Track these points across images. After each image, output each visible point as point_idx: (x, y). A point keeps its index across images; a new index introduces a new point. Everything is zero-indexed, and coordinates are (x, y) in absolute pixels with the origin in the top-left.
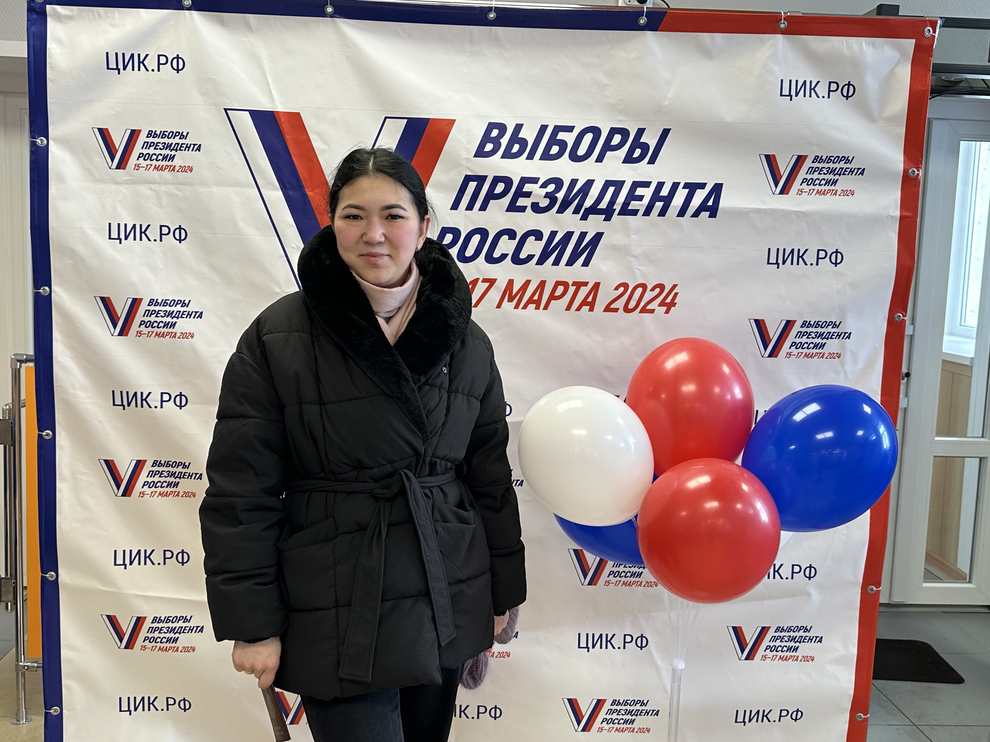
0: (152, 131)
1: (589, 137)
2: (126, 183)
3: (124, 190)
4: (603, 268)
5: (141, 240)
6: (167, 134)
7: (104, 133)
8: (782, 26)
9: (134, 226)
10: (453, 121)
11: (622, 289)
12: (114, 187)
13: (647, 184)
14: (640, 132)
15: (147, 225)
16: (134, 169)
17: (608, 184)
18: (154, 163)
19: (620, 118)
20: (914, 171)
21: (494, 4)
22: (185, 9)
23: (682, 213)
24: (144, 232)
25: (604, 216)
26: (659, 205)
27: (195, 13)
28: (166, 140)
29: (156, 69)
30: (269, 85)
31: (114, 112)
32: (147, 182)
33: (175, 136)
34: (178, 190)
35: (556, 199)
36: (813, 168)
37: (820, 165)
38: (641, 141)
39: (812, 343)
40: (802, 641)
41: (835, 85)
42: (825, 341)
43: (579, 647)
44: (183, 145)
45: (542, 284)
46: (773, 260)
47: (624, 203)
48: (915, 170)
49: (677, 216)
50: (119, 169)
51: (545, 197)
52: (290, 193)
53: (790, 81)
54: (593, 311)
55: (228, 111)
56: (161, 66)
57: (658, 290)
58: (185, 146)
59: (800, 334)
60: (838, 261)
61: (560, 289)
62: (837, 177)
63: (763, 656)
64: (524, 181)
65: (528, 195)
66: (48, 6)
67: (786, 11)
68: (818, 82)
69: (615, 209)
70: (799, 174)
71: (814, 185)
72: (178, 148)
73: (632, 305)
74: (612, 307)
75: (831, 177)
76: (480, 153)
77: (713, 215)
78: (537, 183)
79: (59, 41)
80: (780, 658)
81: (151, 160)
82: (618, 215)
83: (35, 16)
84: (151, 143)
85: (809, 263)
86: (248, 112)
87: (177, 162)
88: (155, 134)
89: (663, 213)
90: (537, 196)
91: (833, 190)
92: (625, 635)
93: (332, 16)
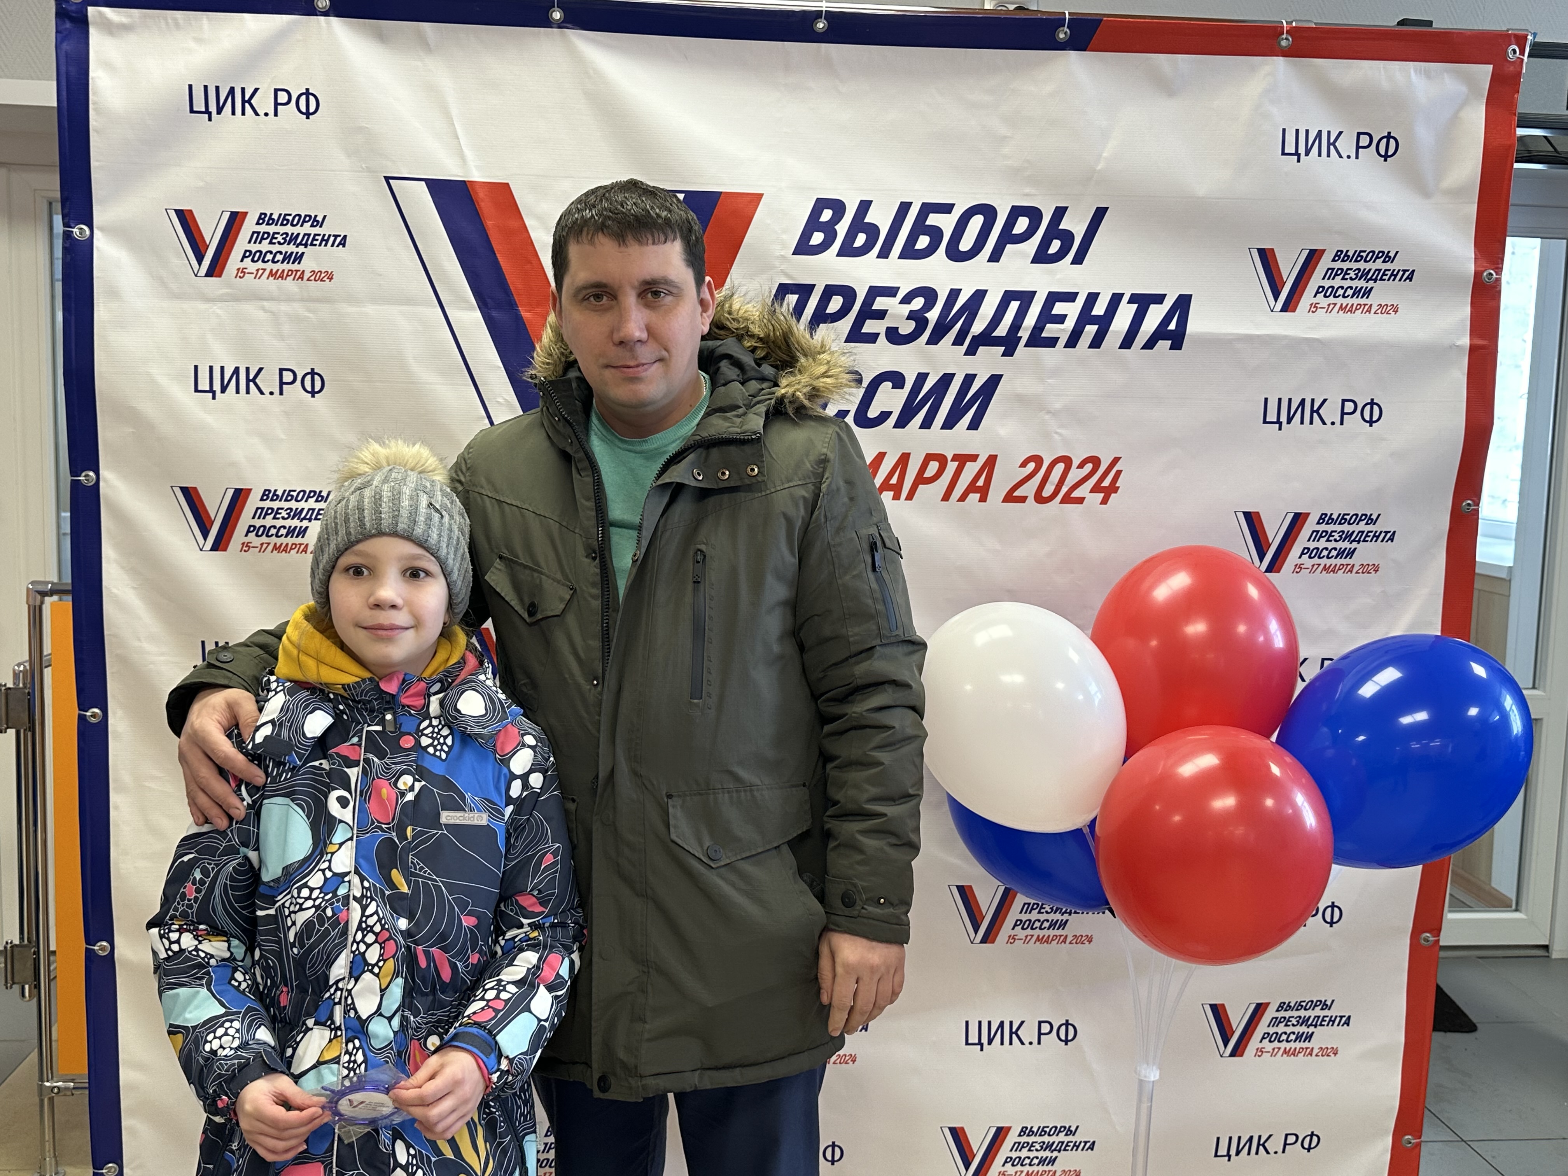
0: (265, 214)
1: (977, 221)
2: (221, 299)
3: (219, 311)
4: (1002, 432)
5: (248, 392)
6: (290, 218)
7: (186, 218)
8: (1284, 43)
9: (236, 371)
10: (760, 196)
11: (1031, 466)
12: (202, 306)
13: (1070, 297)
14: (1060, 213)
15: (258, 369)
16: (236, 277)
17: (1008, 297)
18: (269, 266)
19: (1027, 190)
20: (1491, 274)
21: (824, 6)
22: (318, 13)
23: (1127, 342)
24: (254, 380)
25: (1004, 348)
26: (1091, 330)
27: (334, 20)
28: (289, 229)
29: (271, 112)
30: (458, 139)
31: (201, 184)
32: (256, 297)
33: (304, 221)
34: (310, 311)
35: (926, 321)
36: (1333, 269)
37: (1345, 266)
38: (1061, 227)
39: (1335, 549)
40: (1318, 1023)
41: (1367, 138)
42: (1354, 545)
43: (967, 1043)
44: (317, 237)
45: (904, 459)
46: (1272, 416)
47: (1035, 327)
48: (1492, 272)
49: (1120, 348)
50: (212, 276)
51: (908, 318)
52: (494, 314)
53: (1297, 131)
54: (985, 501)
55: (391, 181)
56: (279, 107)
57: (1089, 467)
58: (320, 238)
59: (1317, 535)
60: (1375, 418)
61: (934, 467)
62: (1371, 284)
63: (1257, 1049)
64: (875, 292)
65: (881, 315)
66: (90, 9)
67: (1290, 20)
68: (1341, 133)
69: (1021, 337)
70: (1312, 279)
71: (1335, 297)
72: (309, 242)
73: (1048, 491)
74: (1016, 494)
75: (1361, 283)
76: (803, 248)
77: (1177, 345)
78: (895, 296)
79: (108, 66)
80: (1285, 1052)
81: (263, 261)
82: (1025, 346)
83: (68, 25)
84: (264, 233)
85: (1328, 422)
86: (423, 183)
87: (308, 265)
88: (270, 218)
89: (1096, 343)
90: (896, 317)
91: (1365, 305)
92: (1040, 1023)
93: (560, 25)
